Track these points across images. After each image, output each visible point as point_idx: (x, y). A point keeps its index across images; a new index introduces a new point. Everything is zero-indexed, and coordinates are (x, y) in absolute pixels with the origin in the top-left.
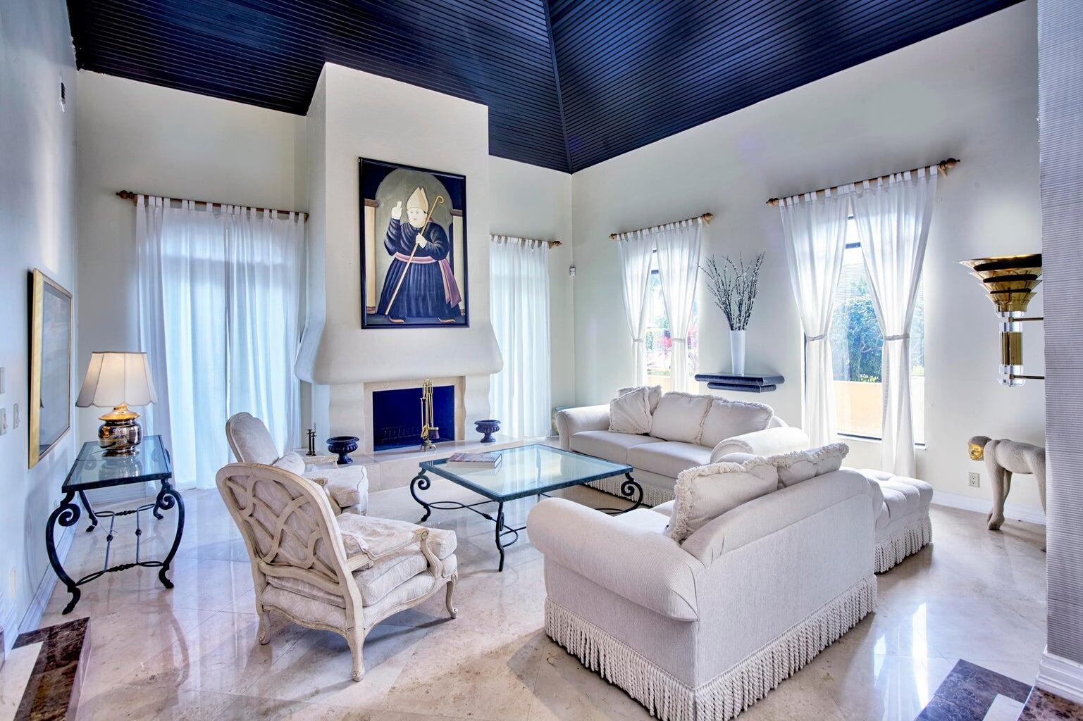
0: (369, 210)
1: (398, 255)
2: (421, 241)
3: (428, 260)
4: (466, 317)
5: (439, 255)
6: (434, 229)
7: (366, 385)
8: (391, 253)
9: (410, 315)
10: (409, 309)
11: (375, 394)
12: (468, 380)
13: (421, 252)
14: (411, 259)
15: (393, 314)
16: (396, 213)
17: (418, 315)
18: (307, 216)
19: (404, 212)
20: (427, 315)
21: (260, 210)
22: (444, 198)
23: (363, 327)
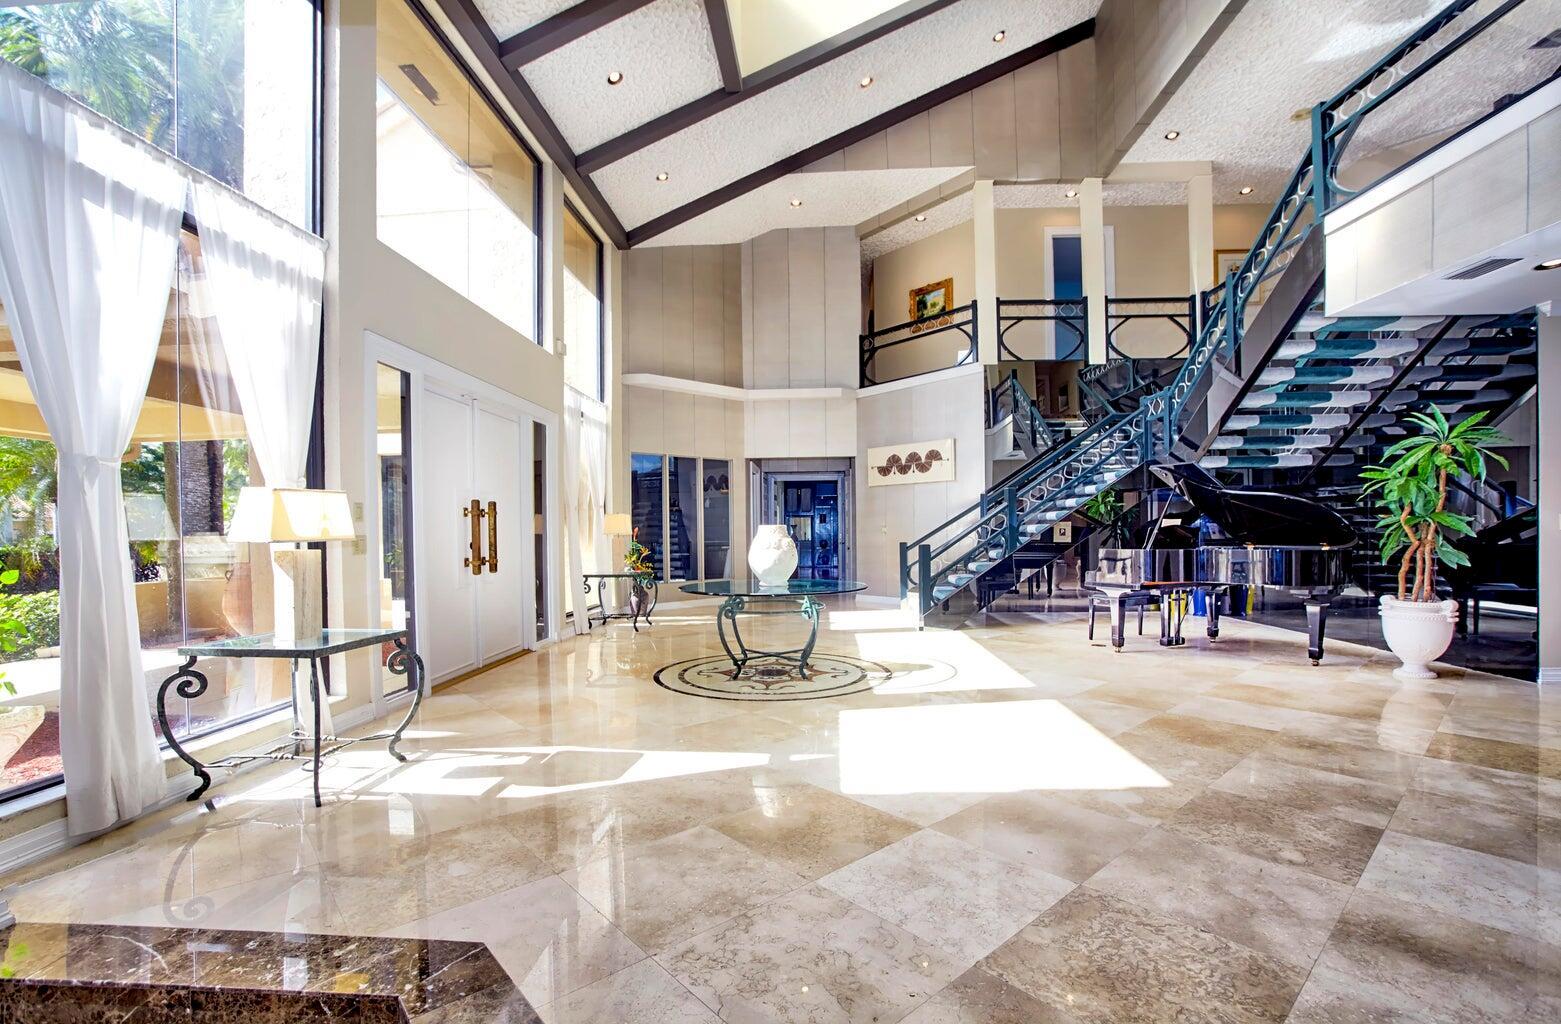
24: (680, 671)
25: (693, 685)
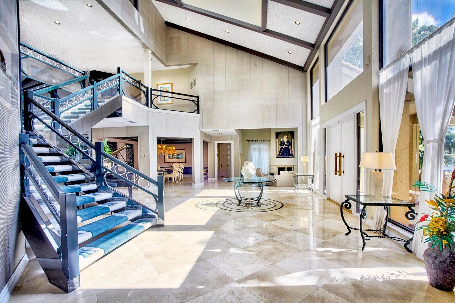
0: (277, 140)
1: (282, 146)
2: (286, 144)
3: (287, 147)
4: (294, 156)
5: (289, 146)
6: (288, 142)
7: (277, 166)
8: (281, 146)
9: (284, 156)
10: (284, 154)
11: (278, 168)
12: (294, 166)
13: (286, 145)
14: (284, 147)
15: (281, 156)
16: (282, 140)
17: (285, 156)
18: (270, 140)
19: (283, 139)
20: (287, 156)
21: (263, 140)
22: (290, 136)
23: (276, 158)
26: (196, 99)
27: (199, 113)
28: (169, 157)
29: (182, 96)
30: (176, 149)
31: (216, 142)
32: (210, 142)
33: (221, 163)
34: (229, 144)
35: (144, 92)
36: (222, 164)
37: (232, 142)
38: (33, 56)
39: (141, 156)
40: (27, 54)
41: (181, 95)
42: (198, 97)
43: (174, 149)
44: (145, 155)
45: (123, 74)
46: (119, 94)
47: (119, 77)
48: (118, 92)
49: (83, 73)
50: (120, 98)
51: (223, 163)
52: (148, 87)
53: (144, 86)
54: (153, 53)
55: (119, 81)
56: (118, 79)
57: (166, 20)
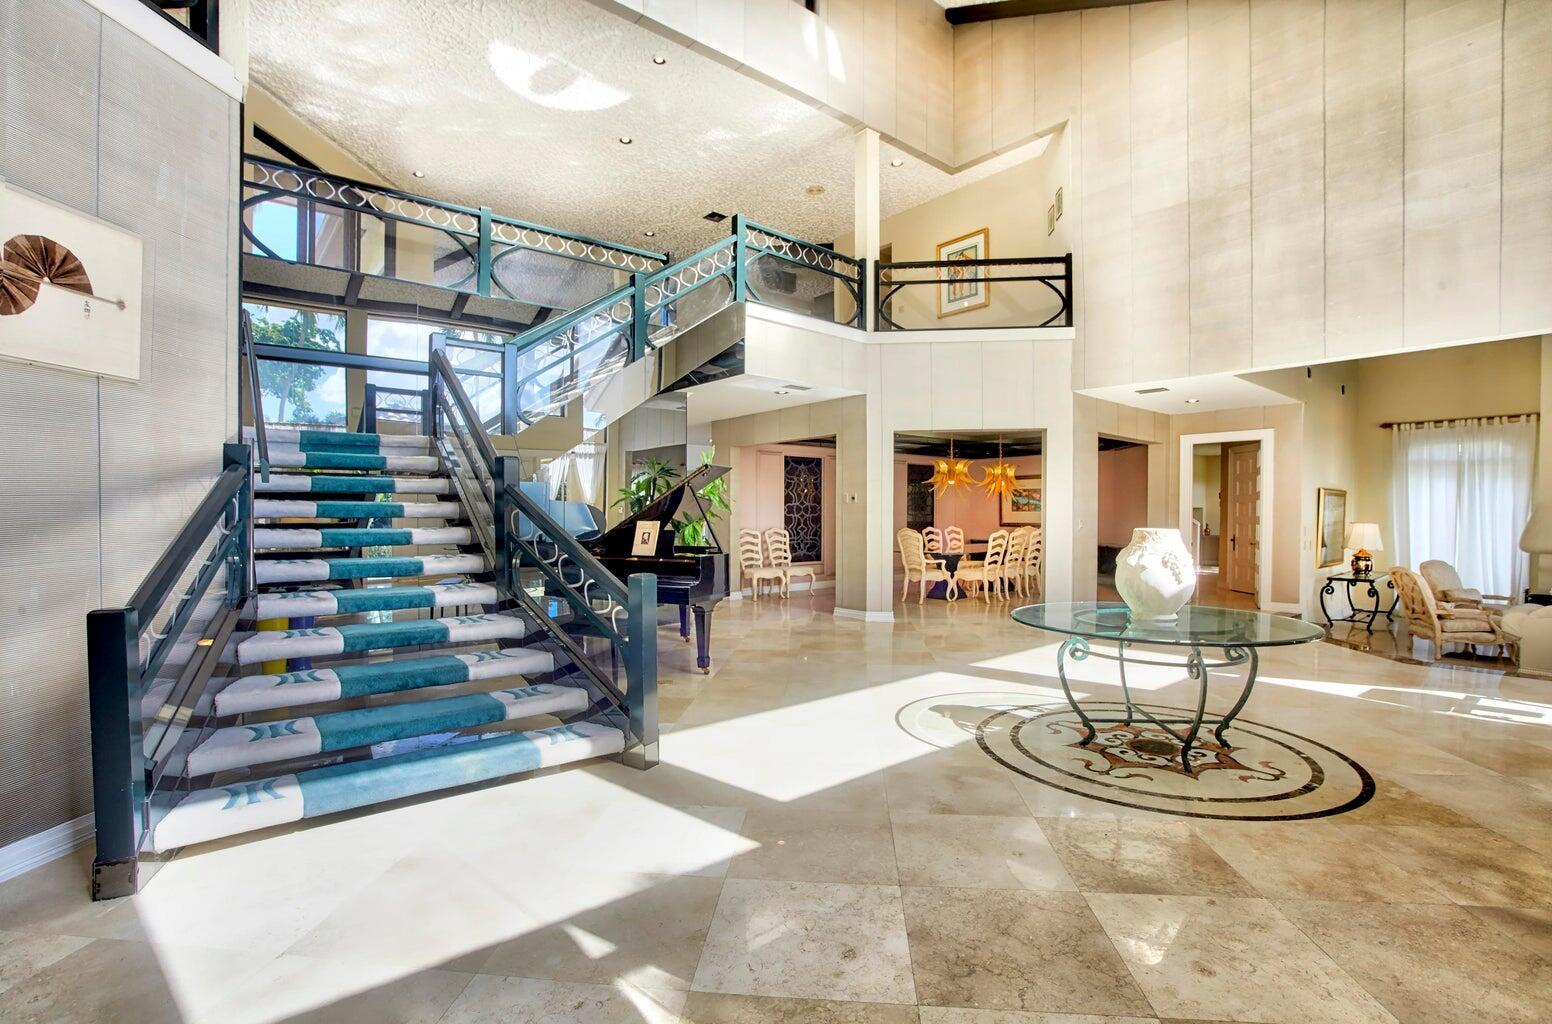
18: (1538, 415)
21: (1490, 418)
24: (1320, 790)
25: (1299, 753)
26: (1059, 269)
27: (1069, 323)
28: (1016, 507)
29: (1018, 266)
30: (1018, 478)
31: (1187, 443)
32: (1153, 443)
33: (1235, 530)
34: (1256, 444)
35: (847, 279)
36: (1237, 536)
37: (1266, 437)
38: (528, 244)
39: (844, 502)
40: (514, 241)
41: (1013, 266)
42: (1067, 260)
43: (1011, 472)
44: (853, 498)
45: (751, 236)
46: (735, 299)
47: (735, 244)
48: (731, 294)
49: (665, 258)
50: (738, 311)
51: (1241, 530)
52: (863, 261)
53: (848, 261)
54: (884, 137)
55: (735, 259)
56: (730, 253)
57: (946, 7)
